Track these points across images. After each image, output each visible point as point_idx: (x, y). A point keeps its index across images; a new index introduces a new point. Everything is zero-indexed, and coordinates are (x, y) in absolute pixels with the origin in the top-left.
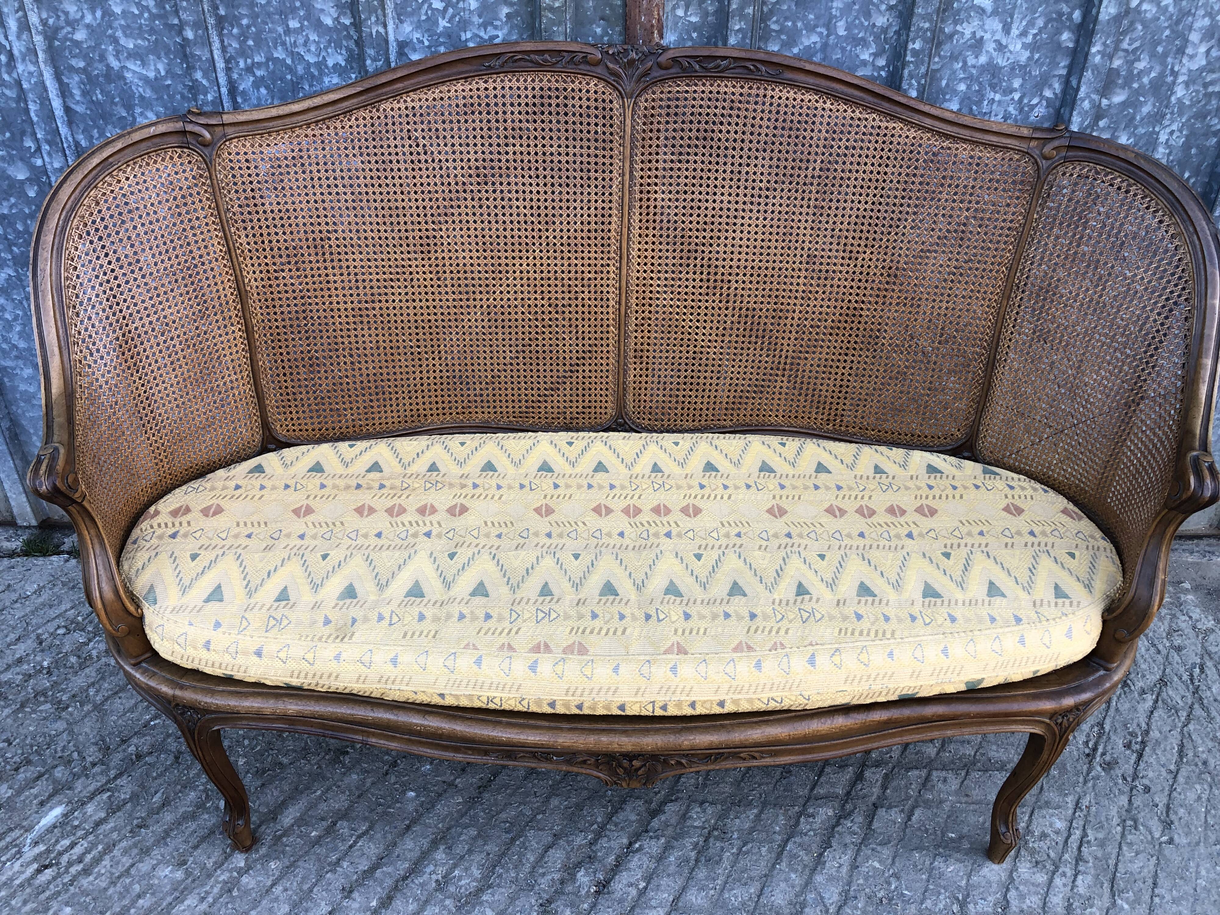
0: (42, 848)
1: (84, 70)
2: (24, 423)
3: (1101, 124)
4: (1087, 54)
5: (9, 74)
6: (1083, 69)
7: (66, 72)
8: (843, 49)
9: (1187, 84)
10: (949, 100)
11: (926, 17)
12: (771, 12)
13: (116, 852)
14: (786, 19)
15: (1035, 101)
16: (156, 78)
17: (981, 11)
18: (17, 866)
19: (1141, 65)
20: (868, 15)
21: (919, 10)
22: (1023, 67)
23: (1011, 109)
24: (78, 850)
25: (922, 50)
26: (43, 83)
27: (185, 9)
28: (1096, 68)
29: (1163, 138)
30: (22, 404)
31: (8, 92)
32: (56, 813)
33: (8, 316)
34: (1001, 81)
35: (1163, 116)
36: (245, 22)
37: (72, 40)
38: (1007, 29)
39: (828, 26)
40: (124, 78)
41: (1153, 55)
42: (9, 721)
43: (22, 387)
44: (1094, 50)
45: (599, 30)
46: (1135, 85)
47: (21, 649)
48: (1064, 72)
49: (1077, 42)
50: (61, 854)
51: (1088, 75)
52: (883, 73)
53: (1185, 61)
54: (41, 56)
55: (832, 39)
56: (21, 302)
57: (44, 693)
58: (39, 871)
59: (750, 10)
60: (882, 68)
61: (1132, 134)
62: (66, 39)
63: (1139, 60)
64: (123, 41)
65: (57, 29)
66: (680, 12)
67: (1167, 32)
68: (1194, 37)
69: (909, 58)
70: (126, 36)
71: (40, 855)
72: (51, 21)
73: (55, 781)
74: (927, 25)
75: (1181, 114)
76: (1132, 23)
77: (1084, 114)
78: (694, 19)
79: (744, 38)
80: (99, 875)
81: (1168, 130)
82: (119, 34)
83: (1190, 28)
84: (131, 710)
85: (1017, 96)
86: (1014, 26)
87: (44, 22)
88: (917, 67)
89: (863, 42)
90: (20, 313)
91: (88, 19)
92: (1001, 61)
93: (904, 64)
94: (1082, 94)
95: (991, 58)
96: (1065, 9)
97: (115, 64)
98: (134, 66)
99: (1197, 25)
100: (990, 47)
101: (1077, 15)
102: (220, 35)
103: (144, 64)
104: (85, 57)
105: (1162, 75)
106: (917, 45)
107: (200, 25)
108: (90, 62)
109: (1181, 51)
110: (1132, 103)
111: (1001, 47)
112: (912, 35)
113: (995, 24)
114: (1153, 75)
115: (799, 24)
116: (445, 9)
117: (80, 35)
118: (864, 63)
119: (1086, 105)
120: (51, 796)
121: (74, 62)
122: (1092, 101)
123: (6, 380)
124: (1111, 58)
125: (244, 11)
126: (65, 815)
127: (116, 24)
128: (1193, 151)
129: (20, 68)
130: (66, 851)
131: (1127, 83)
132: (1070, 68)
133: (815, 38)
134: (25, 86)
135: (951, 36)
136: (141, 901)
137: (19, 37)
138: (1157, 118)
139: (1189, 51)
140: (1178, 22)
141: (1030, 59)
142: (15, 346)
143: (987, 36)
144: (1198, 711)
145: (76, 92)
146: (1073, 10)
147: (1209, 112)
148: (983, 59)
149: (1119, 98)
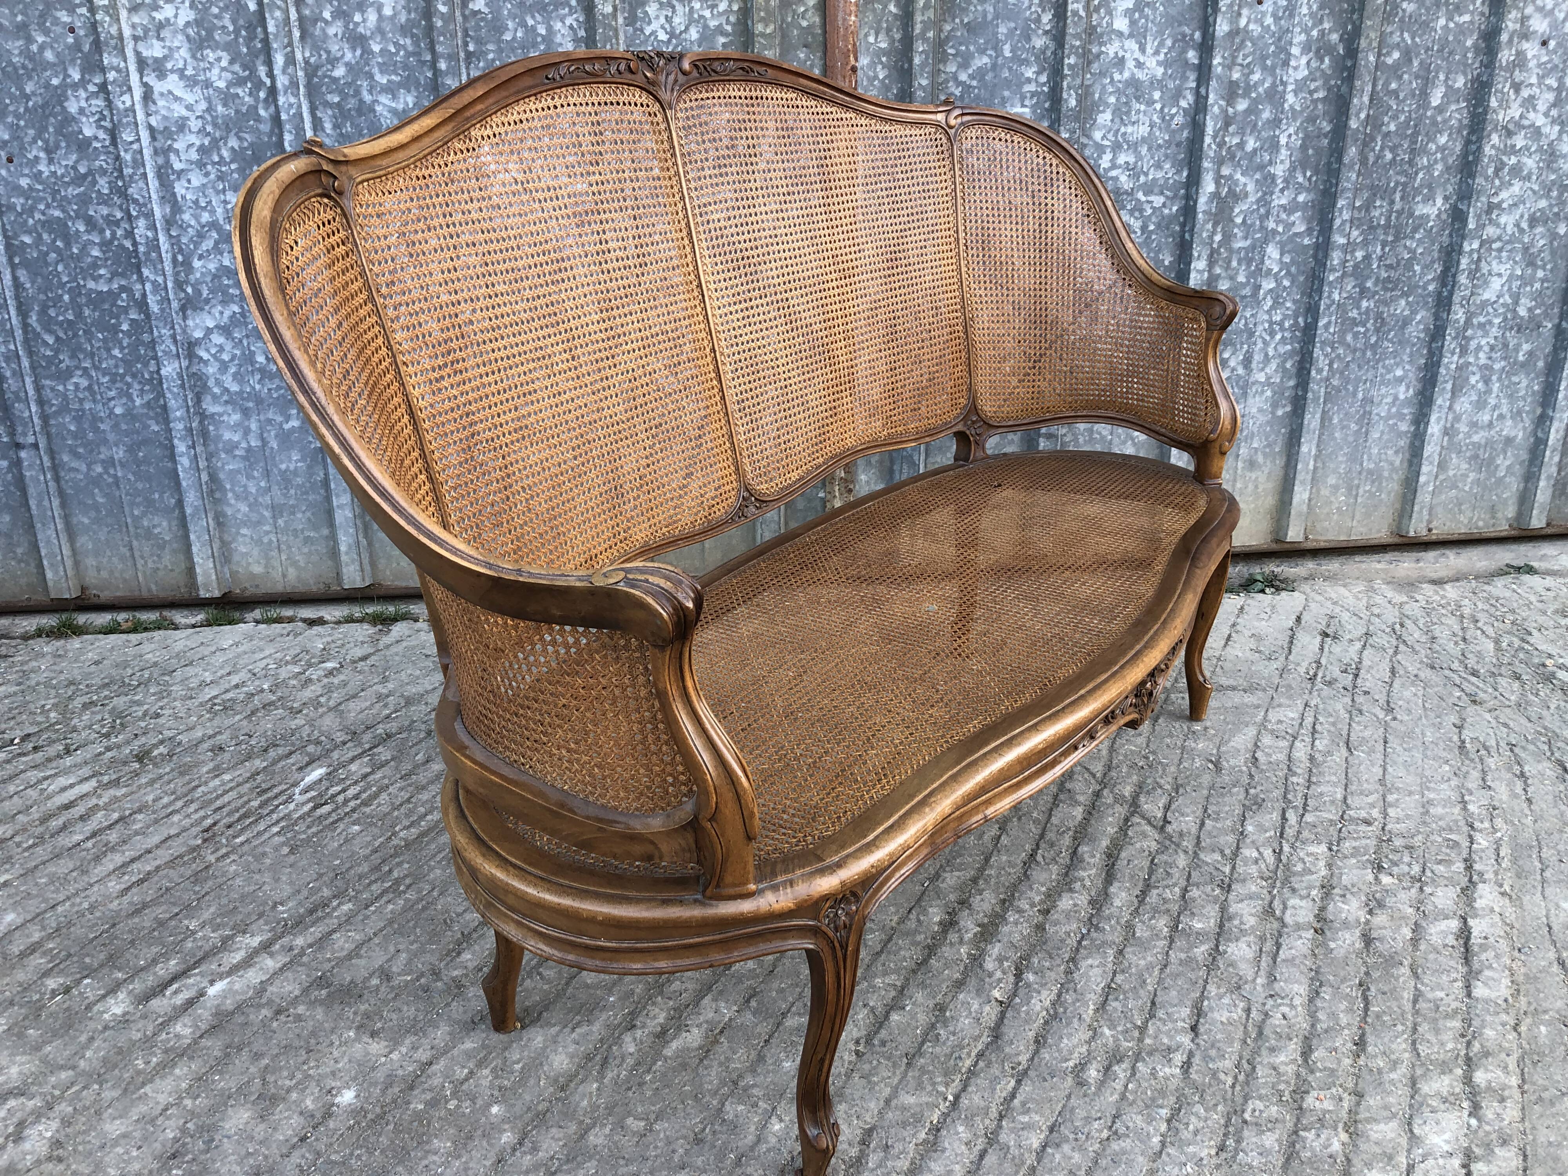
0: (313, 793)
1: (338, 104)
2: (222, 476)
3: (1231, 129)
4: (1210, 67)
5: (266, 109)
6: (1208, 80)
7: (321, 108)
8: (1010, 69)
9: (1296, 92)
10: (1103, 111)
11: (1077, 36)
12: (948, 38)
13: (391, 789)
14: (961, 44)
15: (1174, 111)
16: (404, 111)
17: (1120, 34)
18: (292, 806)
19: (1256, 77)
20: (1028, 39)
21: (1071, 31)
22: (1160, 82)
23: (1155, 117)
24: (351, 792)
25: (1076, 64)
26: (301, 114)
27: (441, 43)
28: (1219, 78)
29: (1283, 140)
30: (223, 456)
31: (262, 127)
32: (318, 773)
33: (226, 357)
34: (1144, 93)
35: (1281, 121)
36: (491, 56)
37: (330, 77)
38: (1143, 50)
39: (995, 48)
40: (374, 111)
41: (1264, 68)
42: (245, 723)
43: (227, 435)
44: (1215, 62)
45: (802, 55)
46: (1254, 95)
47: (235, 679)
48: (1194, 85)
49: (1201, 58)
50: (334, 796)
51: (1213, 83)
52: (1045, 89)
53: (1291, 71)
54: (302, 89)
55: (1000, 61)
56: (241, 341)
57: (271, 703)
58: (315, 808)
59: (930, 34)
60: (1044, 84)
61: (1258, 138)
62: (325, 76)
63: (1252, 72)
64: (378, 77)
65: (317, 67)
66: (871, 39)
67: (1272, 48)
68: (1295, 51)
69: (1066, 72)
70: (382, 72)
71: (313, 798)
72: (312, 60)
73: (308, 754)
74: (1078, 43)
75: (1294, 120)
76: (1243, 41)
77: (1215, 118)
78: (883, 45)
79: (927, 59)
80: (379, 805)
81: (1286, 134)
82: (376, 70)
83: (1291, 44)
84: (369, 708)
85: (1158, 106)
86: (1148, 47)
87: (307, 62)
88: (1073, 79)
89: (1026, 62)
90: (238, 352)
91: (349, 56)
92: (1140, 75)
93: (1063, 76)
94: (1211, 101)
95: (1133, 74)
96: (1187, 30)
97: (368, 98)
98: (384, 99)
99: (1295, 41)
100: (1130, 64)
101: (1197, 35)
102: (467, 68)
103: (394, 98)
104: (341, 92)
105: (1274, 85)
106: (1072, 60)
107: (452, 57)
108: (344, 97)
109: (1286, 63)
110: (1252, 110)
111: (1139, 65)
112: (1066, 52)
113: (1132, 45)
114: (1266, 85)
115: (972, 48)
116: (669, 41)
117: (339, 72)
118: (1029, 80)
119: (1216, 109)
120: (308, 764)
121: (329, 97)
122: (1220, 107)
123: (211, 428)
124: (1230, 69)
125: (491, 47)
126: (329, 774)
127: (373, 62)
128: (1310, 152)
129: (281, 100)
130: (339, 793)
131: (1246, 95)
132: (1199, 81)
133: (986, 60)
134: (284, 117)
135: (1098, 56)
136: (429, 817)
137: (284, 72)
138: (1275, 123)
139: (1293, 63)
140: (1280, 39)
141: (1164, 74)
142: (227, 390)
143: (1128, 55)
144: (1402, 647)
145: (328, 126)
146: (1194, 31)
147: (1318, 117)
148: (1126, 75)
149: (1242, 105)
